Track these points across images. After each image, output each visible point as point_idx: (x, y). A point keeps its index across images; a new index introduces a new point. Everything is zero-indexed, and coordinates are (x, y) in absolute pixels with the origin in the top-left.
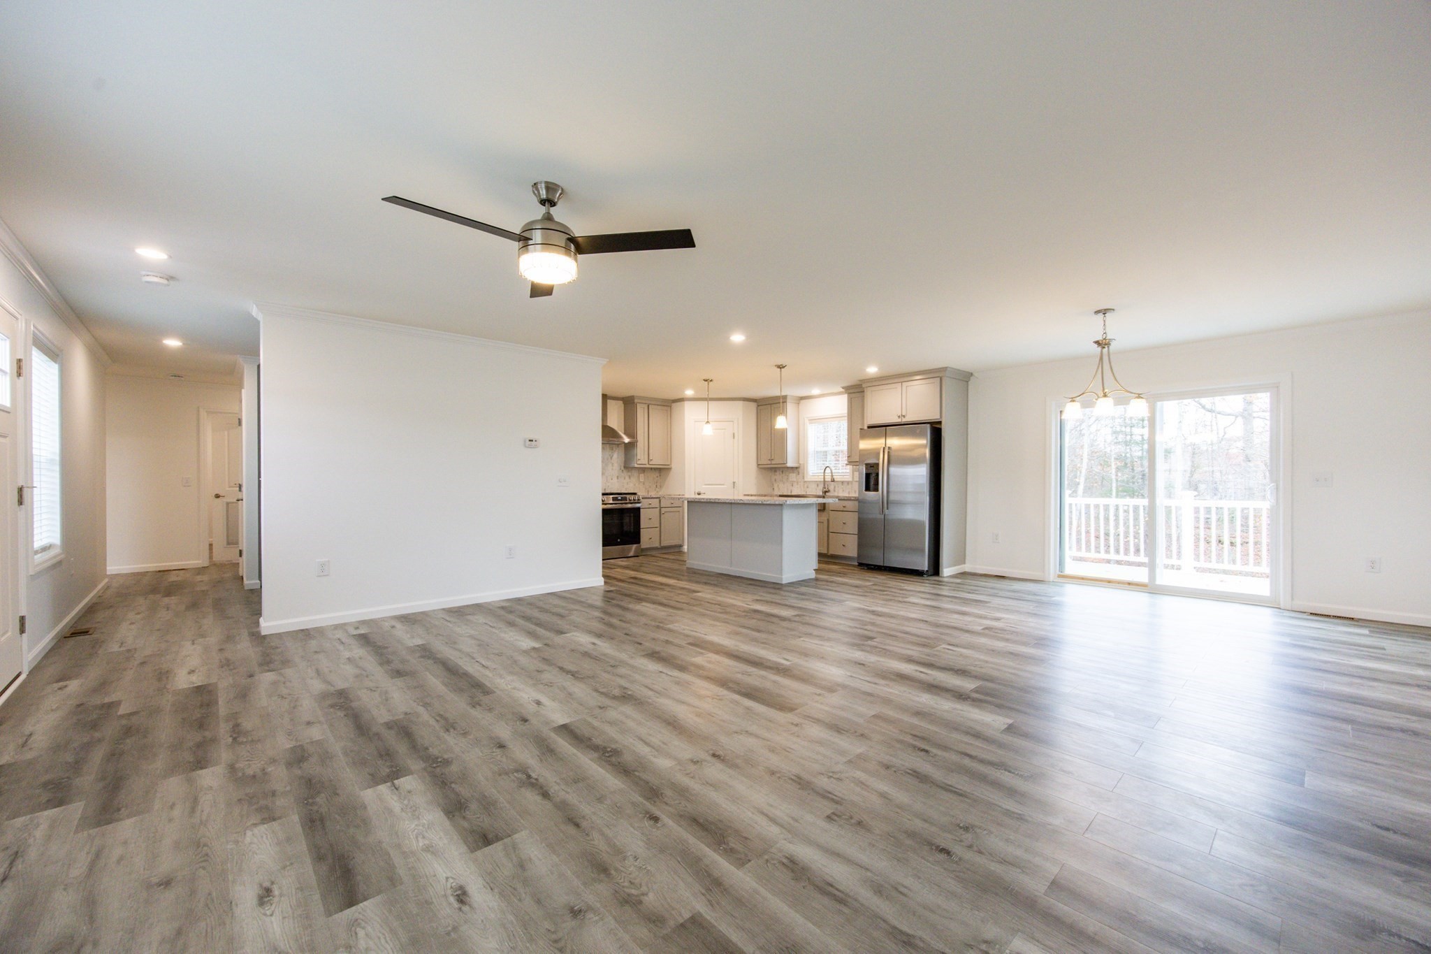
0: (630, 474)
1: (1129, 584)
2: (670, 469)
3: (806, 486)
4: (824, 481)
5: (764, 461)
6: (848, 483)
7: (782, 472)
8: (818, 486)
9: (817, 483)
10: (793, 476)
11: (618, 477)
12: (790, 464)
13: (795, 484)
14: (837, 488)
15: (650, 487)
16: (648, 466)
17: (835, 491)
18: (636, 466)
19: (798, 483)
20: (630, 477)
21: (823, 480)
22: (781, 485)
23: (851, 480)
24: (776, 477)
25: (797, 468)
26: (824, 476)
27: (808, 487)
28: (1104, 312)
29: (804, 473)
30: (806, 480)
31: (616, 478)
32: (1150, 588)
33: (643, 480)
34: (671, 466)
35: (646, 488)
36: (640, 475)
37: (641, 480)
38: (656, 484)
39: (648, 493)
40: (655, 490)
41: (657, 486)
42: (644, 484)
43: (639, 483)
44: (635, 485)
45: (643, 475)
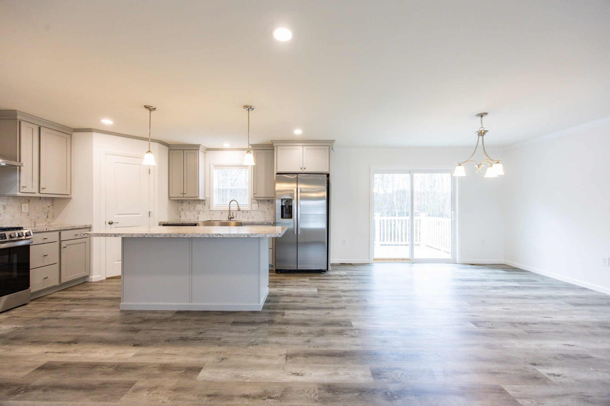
0: (5, 203)
1: (403, 260)
2: (70, 199)
3: (211, 213)
4: (230, 210)
5: (177, 194)
6: (247, 211)
7: (189, 203)
8: (222, 213)
9: (222, 212)
10: (199, 207)
12: (201, 198)
13: (201, 213)
14: (238, 215)
15: (38, 218)
16: (38, 195)
17: (236, 217)
18: (18, 194)
19: (204, 212)
20: (4, 207)
21: (228, 209)
22: (188, 213)
23: (250, 209)
24: (182, 207)
25: (203, 200)
26: (230, 206)
27: (213, 215)
28: (481, 115)
29: (210, 204)
30: (211, 209)
32: (411, 261)
33: (27, 211)
34: (70, 196)
35: (31, 220)
36: (23, 205)
37: (23, 211)
38: (46, 215)
39: (35, 225)
40: (46, 221)
41: (47, 217)
42: (28, 215)
43: (21, 214)
44: (13, 216)
45: (27, 204)
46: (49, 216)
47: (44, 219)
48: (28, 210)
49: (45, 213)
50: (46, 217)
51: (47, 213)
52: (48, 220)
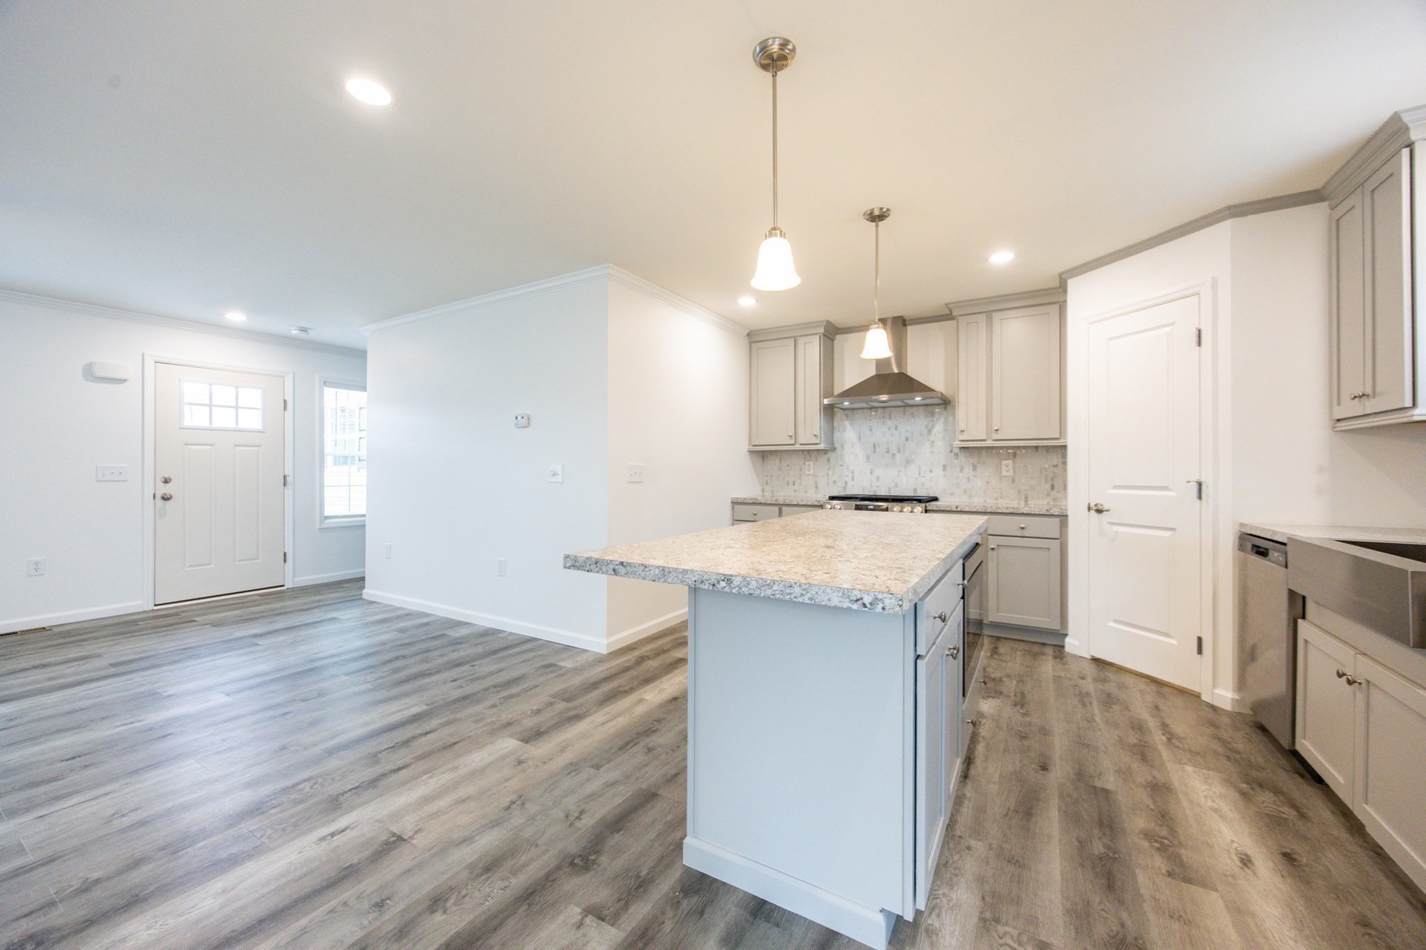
0: (972, 461)
2: (1063, 447)
11: (945, 467)
15: (1031, 489)
16: (991, 443)
18: (960, 444)
20: (975, 468)
31: (941, 468)
33: (1011, 473)
34: (1061, 441)
35: (1019, 491)
36: (1004, 462)
37: (1004, 473)
38: (1050, 482)
39: (1026, 501)
40: (1048, 495)
41: (1053, 487)
42: (1013, 482)
43: (1000, 479)
44: (988, 483)
45: (1010, 462)
46: (1056, 486)
47: (1046, 492)
48: (1012, 471)
49: (1046, 479)
50: (1048, 486)
51: (1052, 480)
52: (1054, 493)
